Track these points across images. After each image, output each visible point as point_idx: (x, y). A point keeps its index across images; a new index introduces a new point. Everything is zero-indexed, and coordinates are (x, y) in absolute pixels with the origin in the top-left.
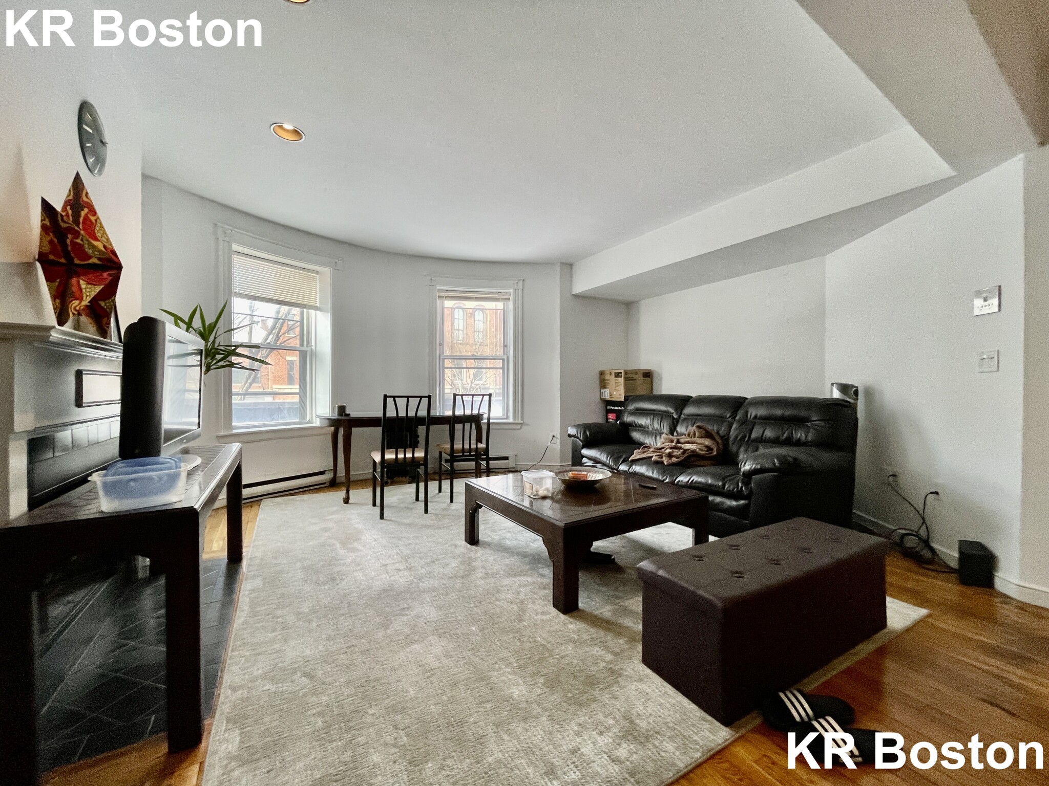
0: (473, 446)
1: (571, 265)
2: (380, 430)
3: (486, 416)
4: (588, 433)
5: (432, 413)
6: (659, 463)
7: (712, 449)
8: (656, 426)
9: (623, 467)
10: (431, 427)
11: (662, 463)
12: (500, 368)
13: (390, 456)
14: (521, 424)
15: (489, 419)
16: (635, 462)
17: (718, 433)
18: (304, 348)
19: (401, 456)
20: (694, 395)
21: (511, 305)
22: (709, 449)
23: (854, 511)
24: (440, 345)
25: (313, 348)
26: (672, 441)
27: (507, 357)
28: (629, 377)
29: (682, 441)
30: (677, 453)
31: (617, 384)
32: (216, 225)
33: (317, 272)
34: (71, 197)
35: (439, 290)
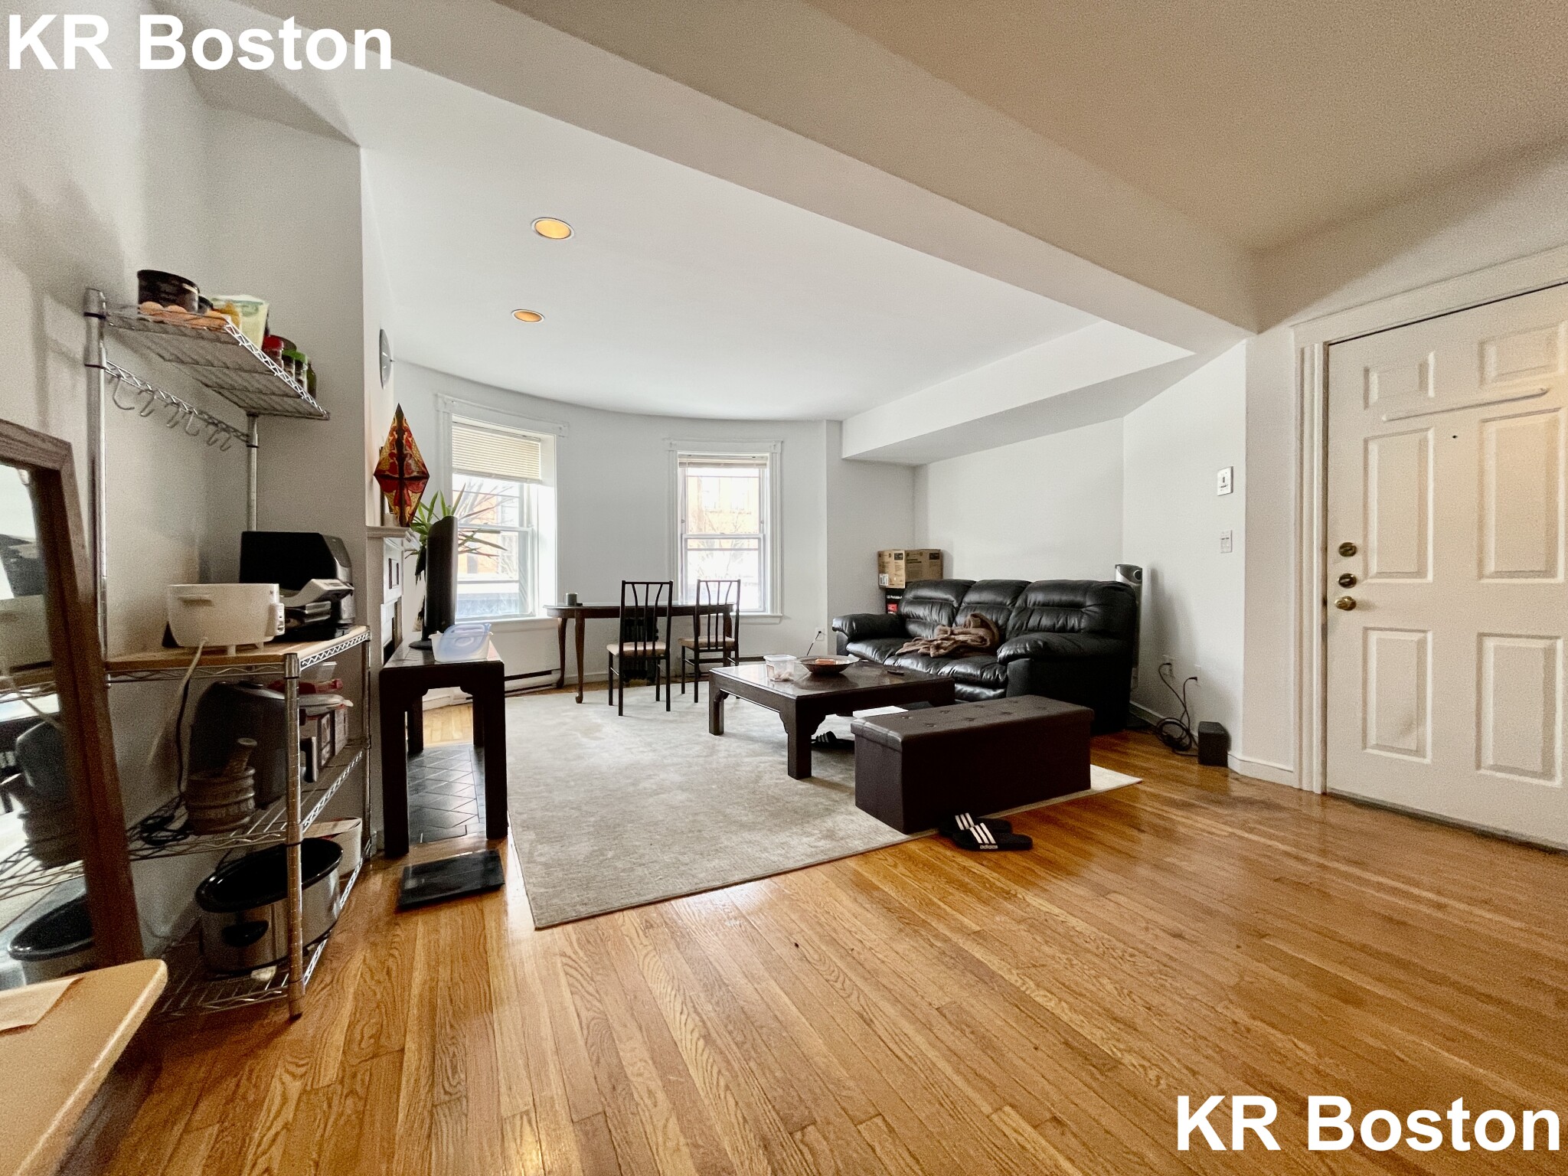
0: (720, 639)
1: (840, 423)
2: (617, 621)
3: (735, 608)
4: (854, 625)
5: (674, 603)
6: (925, 655)
7: (986, 640)
8: (935, 616)
9: (889, 662)
10: (673, 618)
11: (929, 655)
12: (755, 549)
13: (629, 648)
14: (780, 617)
15: (738, 611)
16: (902, 655)
17: (996, 623)
18: (525, 529)
19: (640, 648)
20: (977, 579)
21: (767, 471)
22: (983, 639)
23: (1131, 702)
24: (683, 521)
25: (535, 528)
26: (946, 632)
27: (764, 536)
28: (912, 559)
29: (956, 632)
30: (947, 644)
31: (898, 568)
32: (436, 395)
33: (539, 440)
34: (395, 425)
35: (681, 456)
